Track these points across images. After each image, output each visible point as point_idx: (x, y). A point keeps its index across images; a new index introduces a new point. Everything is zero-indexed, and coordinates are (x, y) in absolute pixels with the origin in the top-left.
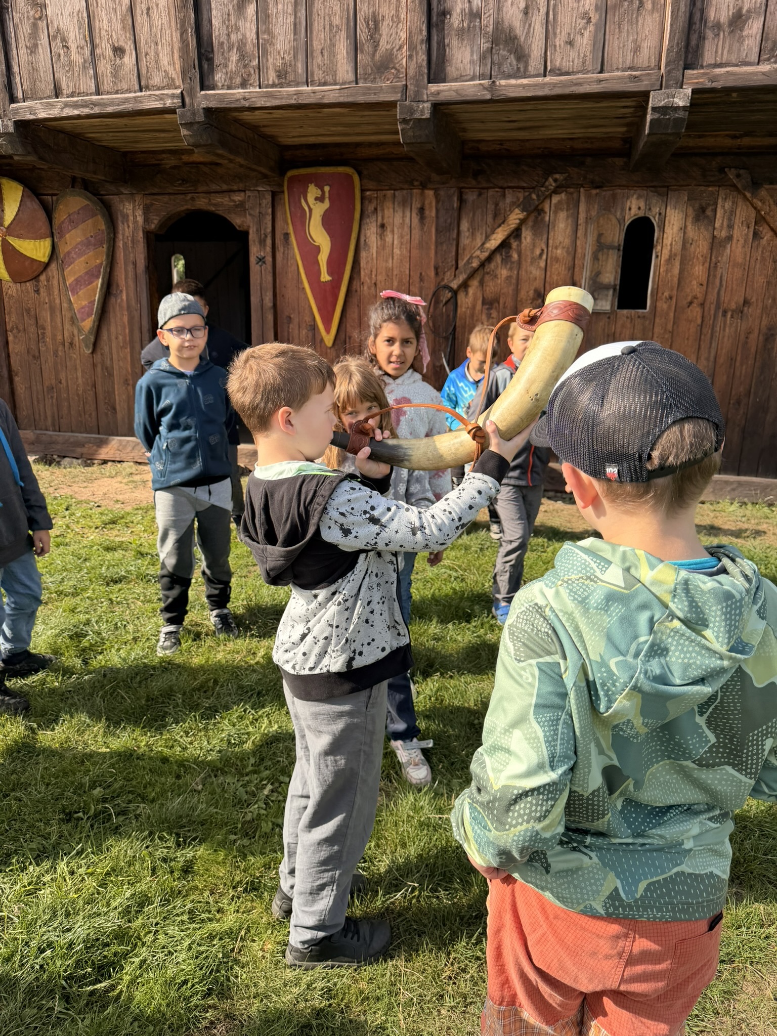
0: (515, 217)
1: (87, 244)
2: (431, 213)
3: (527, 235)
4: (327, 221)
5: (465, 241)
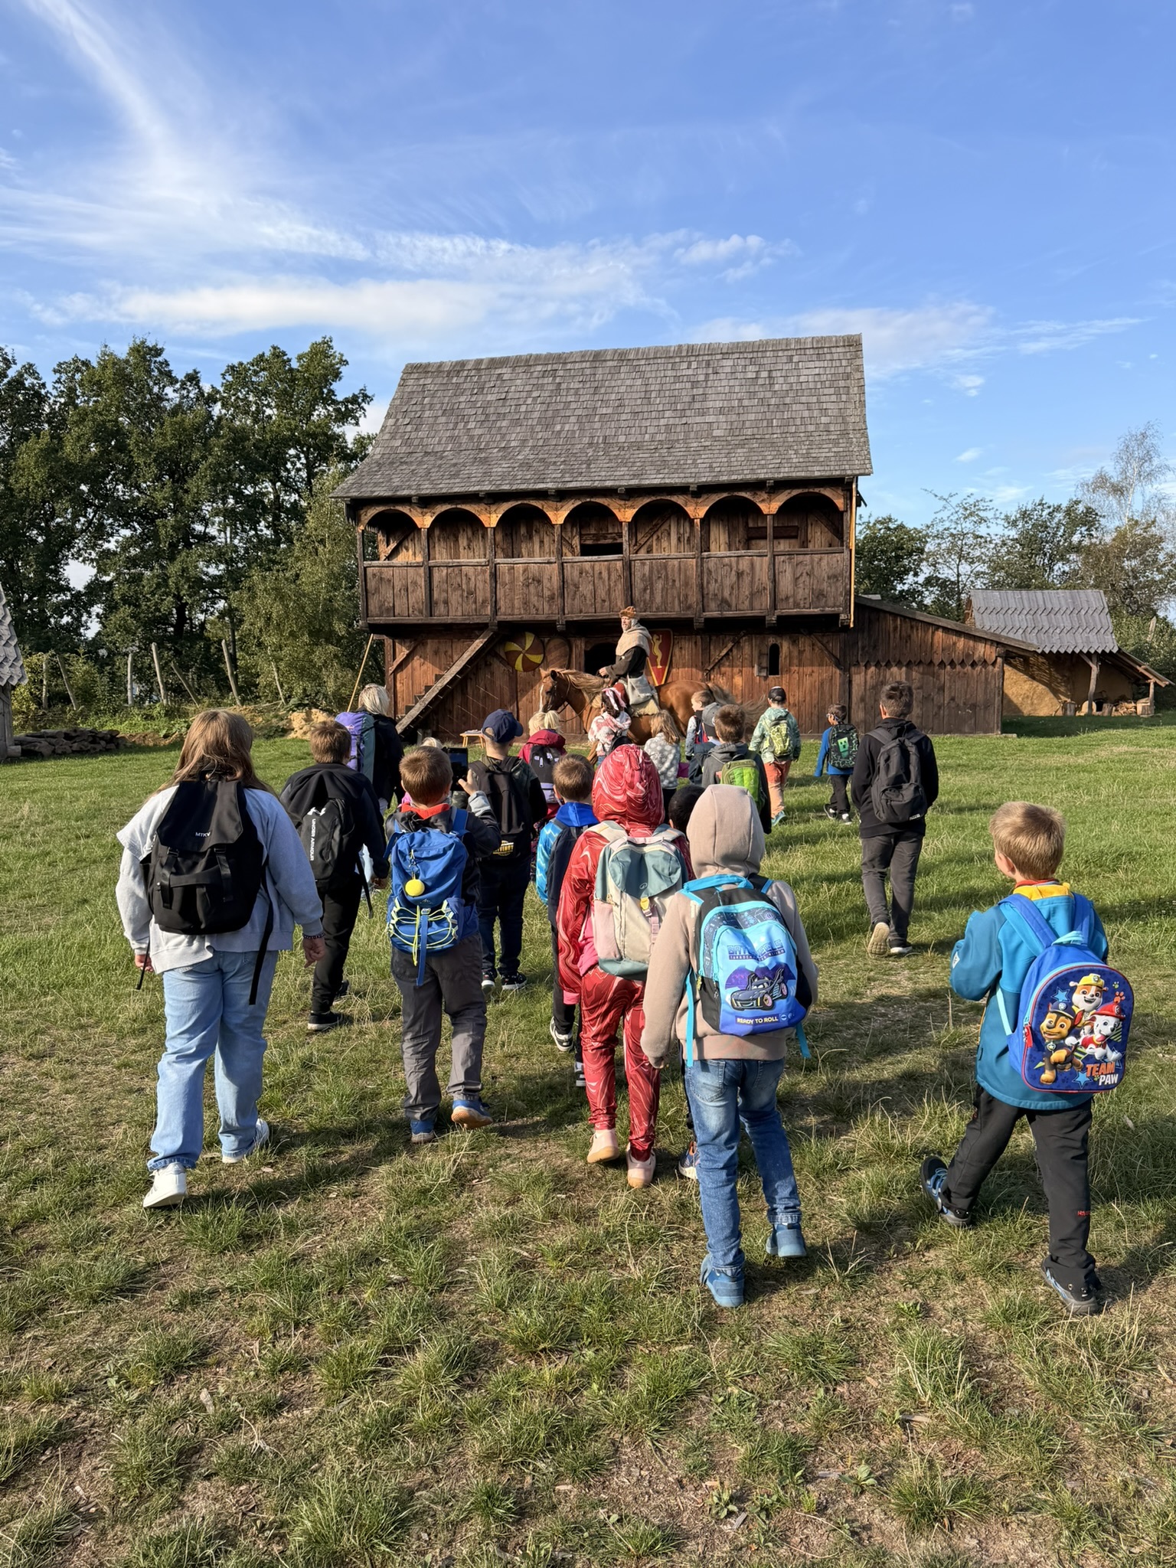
0: (730, 645)
1: (561, 656)
2: (699, 643)
3: (735, 651)
4: (660, 647)
5: (712, 652)
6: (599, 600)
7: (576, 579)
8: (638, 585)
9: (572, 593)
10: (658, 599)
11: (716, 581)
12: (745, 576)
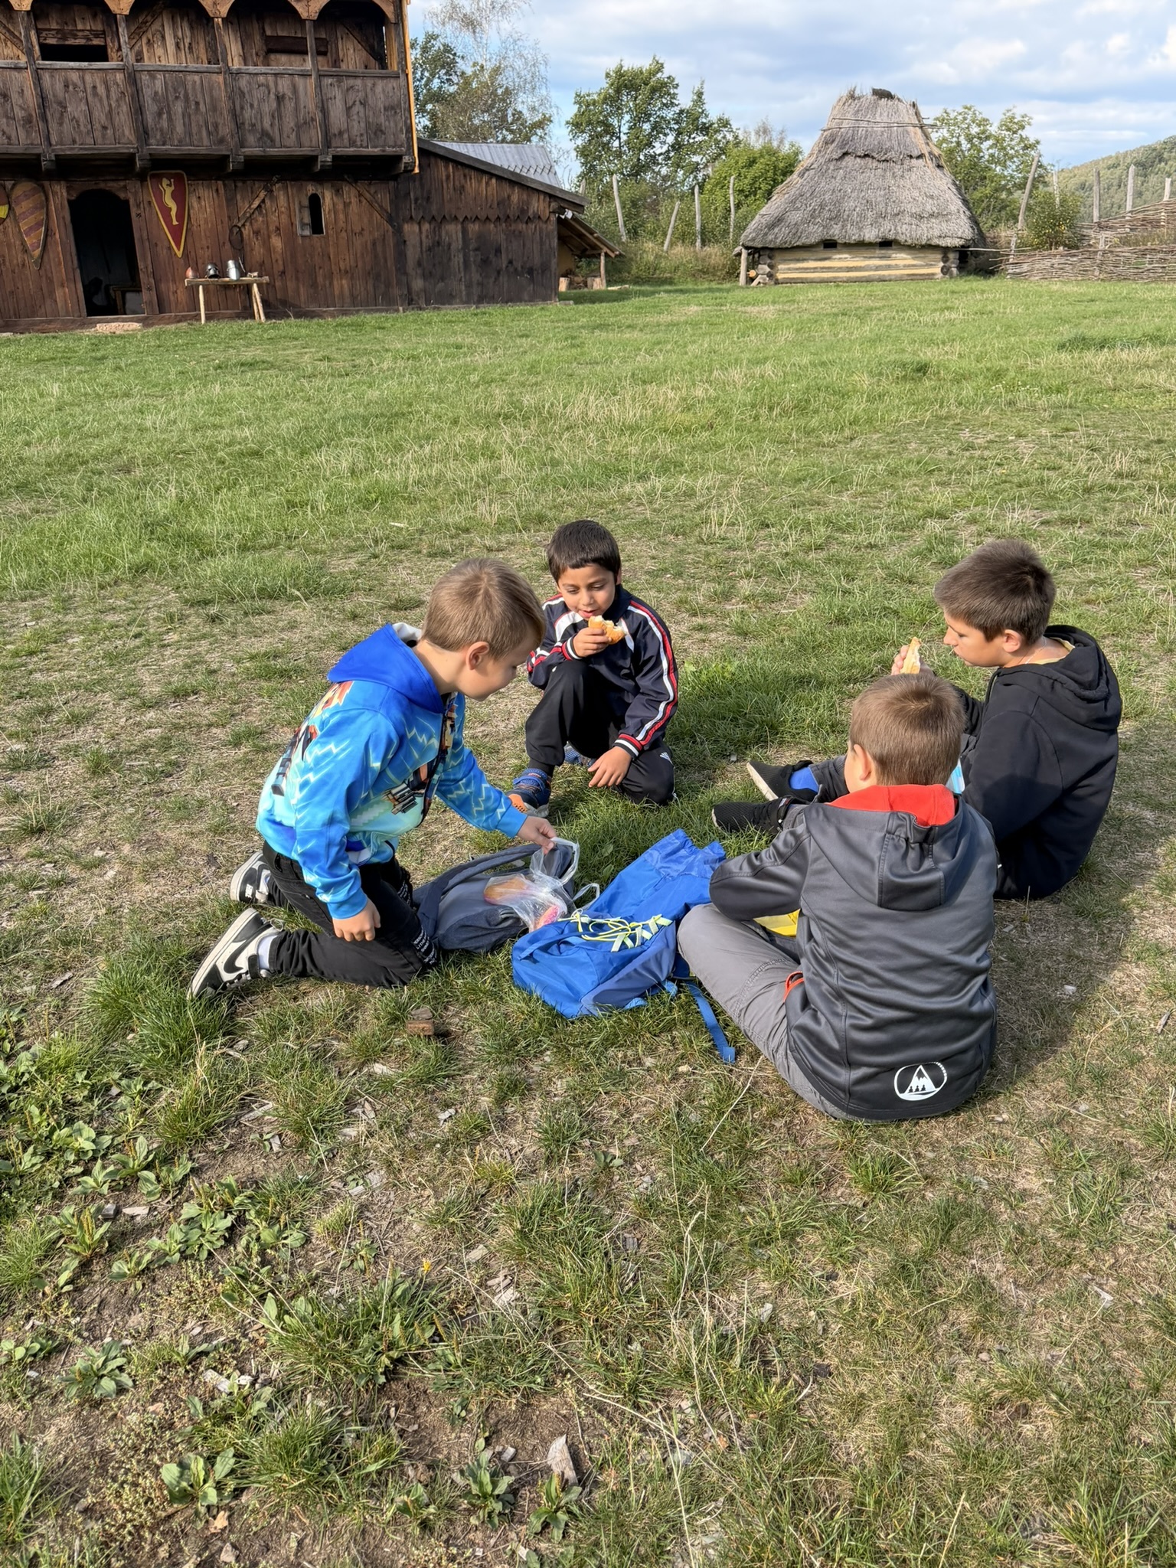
0: (265, 194)
3: (268, 203)
6: (97, 126)
7: (60, 93)
8: (151, 108)
9: (57, 115)
10: (179, 128)
11: (252, 106)
12: (287, 101)
